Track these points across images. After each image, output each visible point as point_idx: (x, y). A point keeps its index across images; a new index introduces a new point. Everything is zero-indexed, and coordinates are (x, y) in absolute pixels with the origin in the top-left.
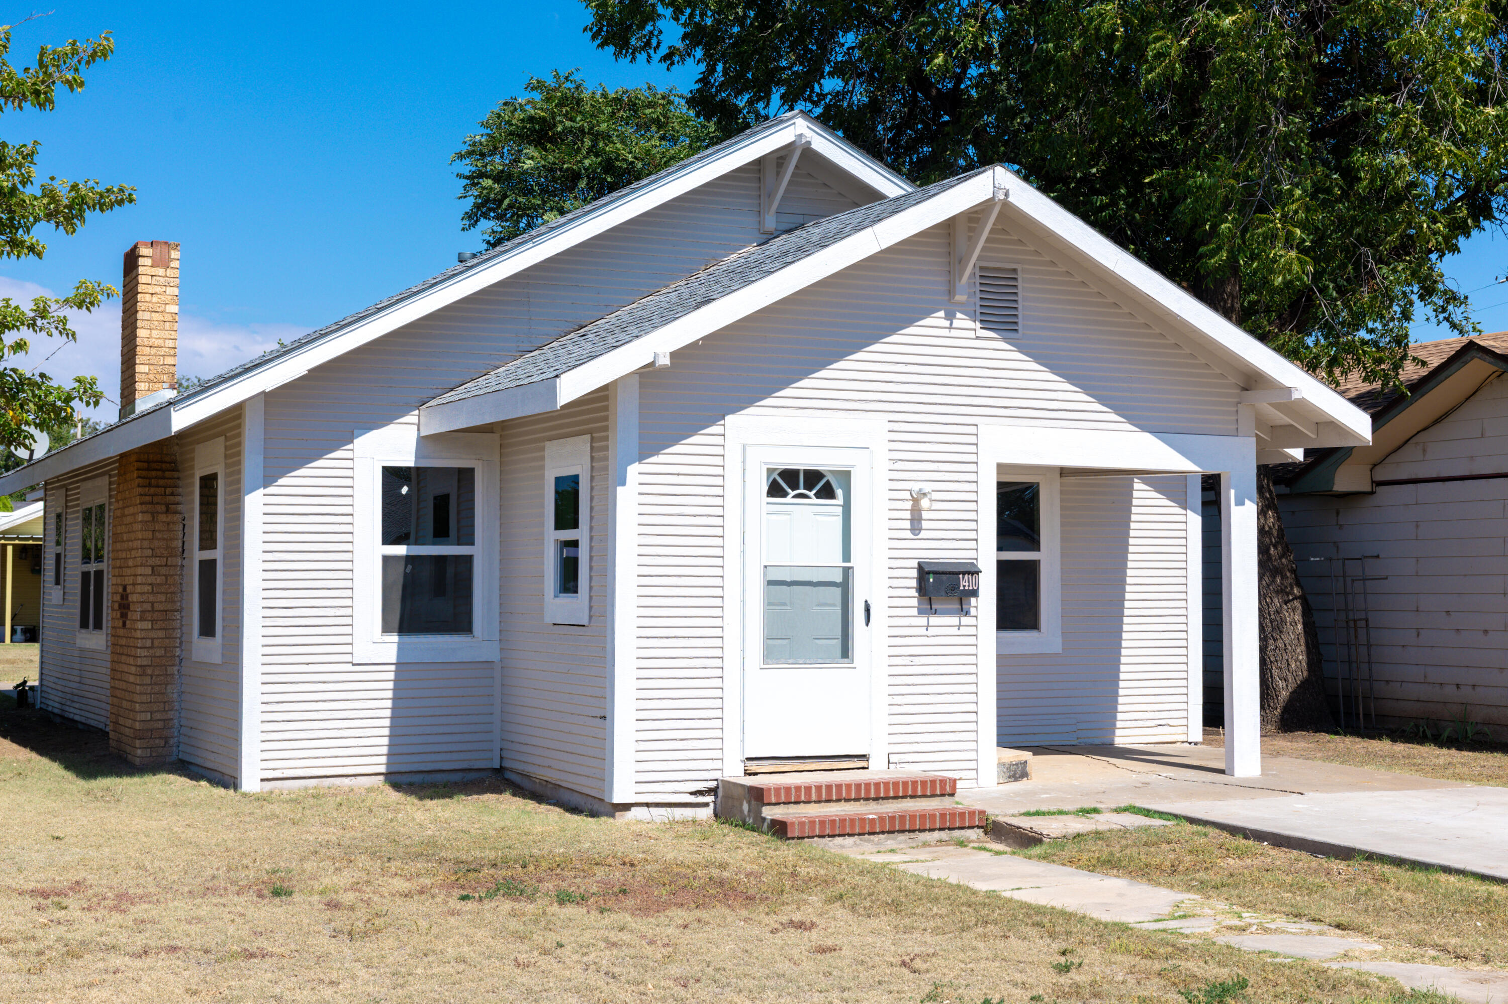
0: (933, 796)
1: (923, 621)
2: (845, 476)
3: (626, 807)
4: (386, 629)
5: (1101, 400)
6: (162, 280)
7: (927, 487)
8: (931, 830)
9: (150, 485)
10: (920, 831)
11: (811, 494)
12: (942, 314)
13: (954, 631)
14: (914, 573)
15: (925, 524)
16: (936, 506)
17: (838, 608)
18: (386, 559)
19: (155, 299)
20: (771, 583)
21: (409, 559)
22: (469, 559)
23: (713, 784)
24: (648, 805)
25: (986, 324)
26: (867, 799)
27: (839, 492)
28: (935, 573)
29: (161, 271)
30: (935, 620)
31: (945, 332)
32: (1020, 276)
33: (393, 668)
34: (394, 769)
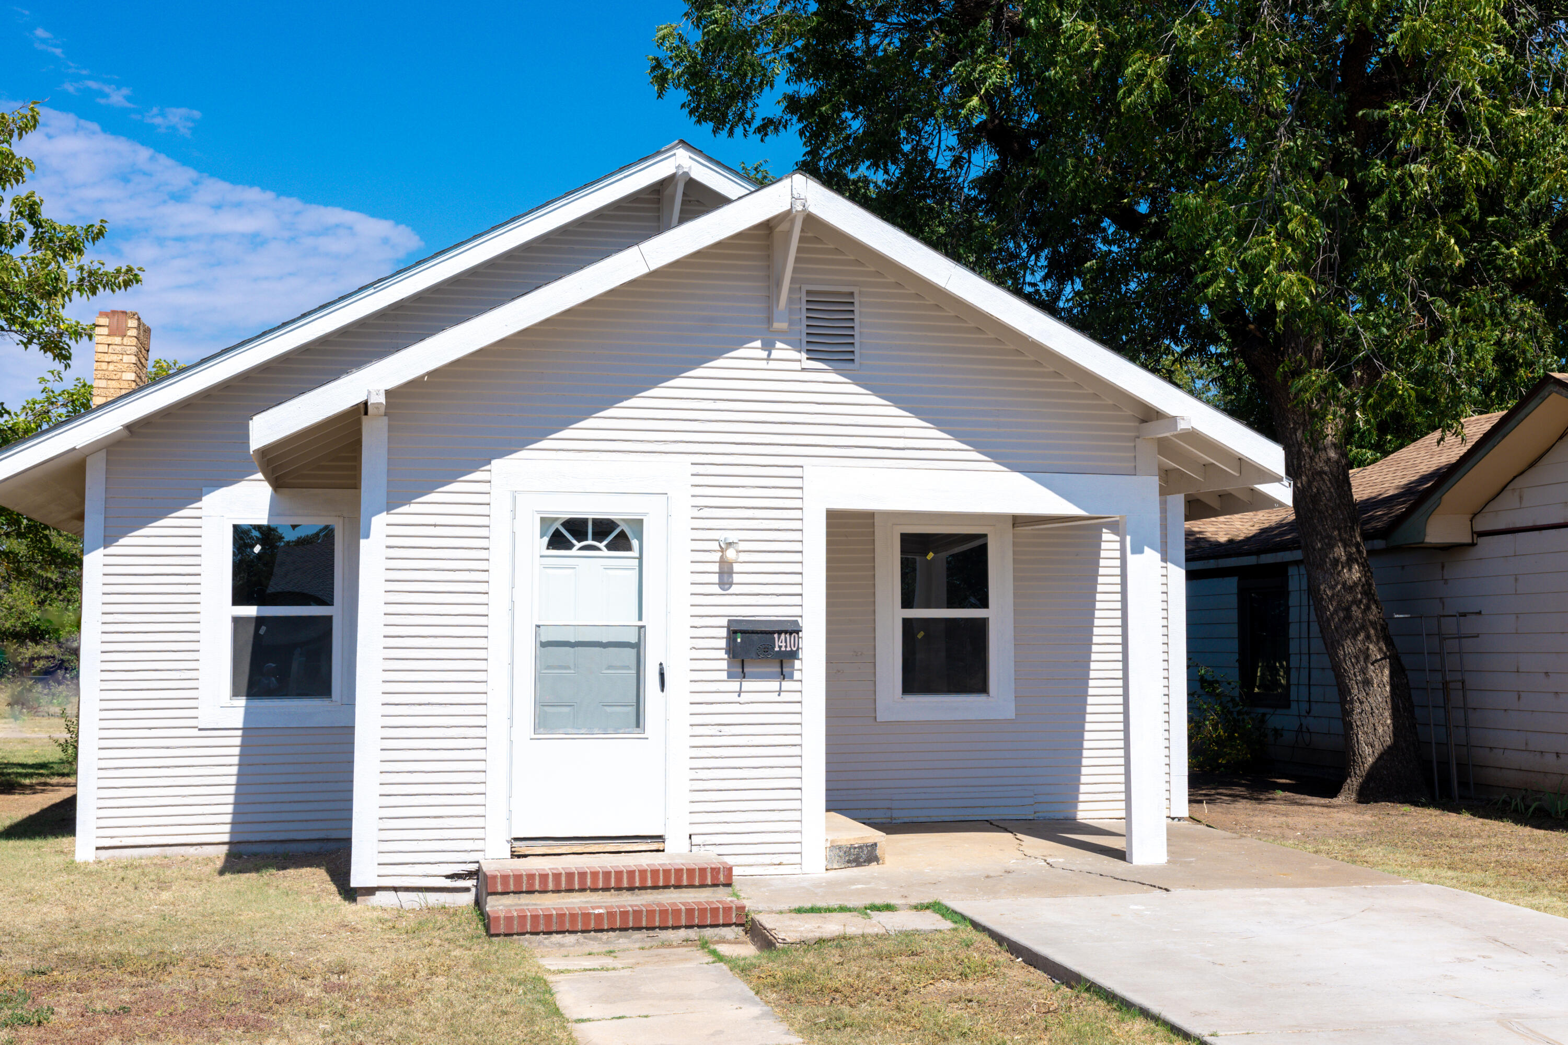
0: (703, 886)
1: (734, 685)
2: (638, 524)
3: (370, 891)
4: (236, 693)
5: (957, 436)
6: (118, 348)
7: (732, 537)
8: (675, 928)
10: (661, 928)
11: (602, 545)
12: (758, 344)
13: (774, 697)
14: (724, 632)
15: (736, 578)
16: (743, 557)
17: (634, 671)
18: (237, 620)
19: (111, 367)
20: (544, 645)
21: (259, 621)
22: (328, 620)
23: (473, 867)
24: (396, 889)
25: (813, 355)
26: (619, 889)
27: (635, 543)
28: (743, 632)
29: (117, 340)
30: (748, 685)
31: (763, 364)
32: (856, 300)
33: (240, 733)
34: (236, 840)
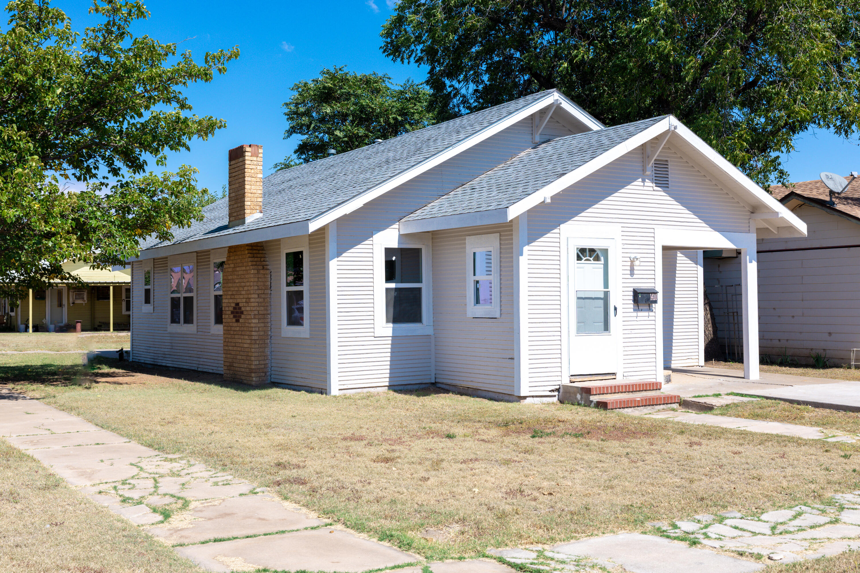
0: (653, 390)
1: (635, 314)
2: (605, 252)
3: (525, 398)
4: (388, 321)
5: (700, 217)
6: (255, 162)
7: (638, 256)
8: (660, 404)
9: (254, 257)
10: (656, 405)
11: (591, 259)
12: (640, 180)
13: (646, 318)
14: (632, 293)
15: (635, 272)
16: (642, 264)
17: (602, 309)
18: (387, 290)
19: (252, 171)
20: (579, 298)
21: (396, 289)
22: (419, 290)
23: (558, 387)
24: (533, 397)
25: (658, 185)
26: (629, 392)
27: (602, 258)
28: (641, 293)
29: (255, 159)
30: (640, 314)
31: (642, 188)
32: (669, 163)
33: (390, 338)
34: (392, 384)
